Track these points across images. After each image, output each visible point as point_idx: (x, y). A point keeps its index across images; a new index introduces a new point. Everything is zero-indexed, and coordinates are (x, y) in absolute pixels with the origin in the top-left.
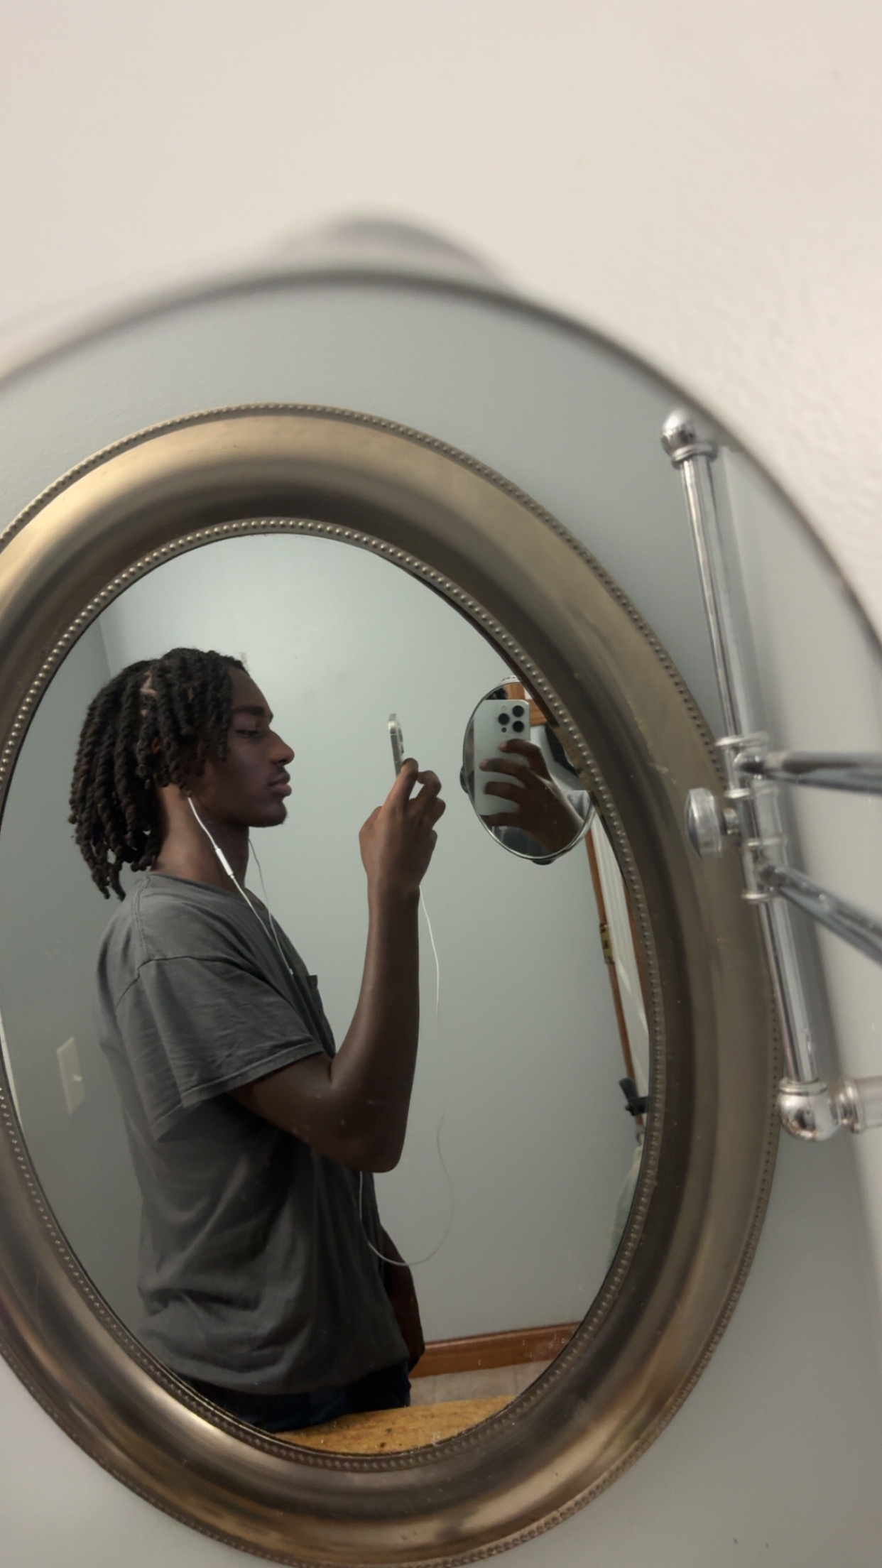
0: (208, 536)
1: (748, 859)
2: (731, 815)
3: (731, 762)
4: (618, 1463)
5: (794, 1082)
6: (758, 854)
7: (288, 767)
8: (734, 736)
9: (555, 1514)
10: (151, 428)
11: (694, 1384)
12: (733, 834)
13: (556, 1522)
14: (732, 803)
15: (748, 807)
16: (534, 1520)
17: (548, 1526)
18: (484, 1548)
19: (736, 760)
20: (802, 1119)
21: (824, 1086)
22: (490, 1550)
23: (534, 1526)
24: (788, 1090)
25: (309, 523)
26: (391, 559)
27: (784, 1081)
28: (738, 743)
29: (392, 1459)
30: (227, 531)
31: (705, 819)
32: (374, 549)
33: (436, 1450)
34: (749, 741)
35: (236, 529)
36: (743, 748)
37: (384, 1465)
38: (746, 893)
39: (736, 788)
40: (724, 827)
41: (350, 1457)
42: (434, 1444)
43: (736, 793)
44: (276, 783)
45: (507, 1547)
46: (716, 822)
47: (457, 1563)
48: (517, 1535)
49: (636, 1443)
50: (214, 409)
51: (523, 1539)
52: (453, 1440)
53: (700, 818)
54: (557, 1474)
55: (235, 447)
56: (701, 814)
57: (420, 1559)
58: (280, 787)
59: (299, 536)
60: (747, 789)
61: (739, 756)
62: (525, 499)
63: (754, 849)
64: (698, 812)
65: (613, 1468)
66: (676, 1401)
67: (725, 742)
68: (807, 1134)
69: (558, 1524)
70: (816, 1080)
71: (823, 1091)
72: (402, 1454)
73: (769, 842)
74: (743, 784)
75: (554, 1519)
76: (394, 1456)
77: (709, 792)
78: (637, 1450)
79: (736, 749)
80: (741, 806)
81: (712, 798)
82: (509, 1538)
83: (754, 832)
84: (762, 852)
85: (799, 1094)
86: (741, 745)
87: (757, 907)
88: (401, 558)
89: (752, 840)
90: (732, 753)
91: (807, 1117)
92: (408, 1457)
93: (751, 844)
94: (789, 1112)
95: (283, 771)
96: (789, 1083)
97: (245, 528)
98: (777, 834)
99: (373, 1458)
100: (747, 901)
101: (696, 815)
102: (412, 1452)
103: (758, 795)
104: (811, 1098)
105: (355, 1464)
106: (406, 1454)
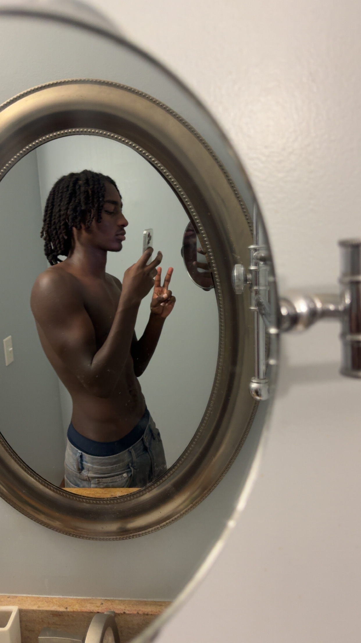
0: (66, 133)
1: (253, 294)
2: (249, 276)
3: (253, 255)
4: (184, 511)
5: (256, 378)
6: (257, 292)
7: (125, 228)
8: (256, 245)
9: (158, 526)
10: (47, 83)
11: (215, 487)
12: (249, 284)
13: (158, 529)
14: (251, 271)
15: (256, 273)
16: (150, 528)
17: (155, 530)
18: (131, 535)
19: (254, 254)
20: (257, 392)
21: (267, 381)
22: (133, 536)
23: (150, 529)
24: (253, 381)
25: (108, 133)
26: (140, 153)
27: (253, 378)
28: (257, 248)
29: (102, 500)
30: (74, 132)
31: (238, 276)
32: (134, 148)
33: (118, 499)
34: (261, 248)
35: (78, 132)
36: (258, 250)
37: (98, 502)
38: (251, 307)
39: (253, 266)
40: (246, 280)
41: (86, 498)
42: (117, 497)
43: (253, 268)
44: (120, 235)
45: (139, 535)
46: (242, 278)
47: (121, 539)
48: (143, 532)
49: (191, 505)
50: (75, 79)
51: (146, 533)
52: (125, 496)
53: (236, 275)
54: (161, 512)
55: (81, 96)
56: (237, 274)
57: (108, 536)
58: (120, 237)
59: (104, 138)
60: (257, 267)
61: (256, 253)
62: (198, 136)
63: (256, 290)
64: (236, 273)
65: (182, 513)
66: (208, 492)
67: (252, 247)
68: (258, 398)
69: (159, 530)
70: (264, 379)
71: (266, 383)
72: (105, 499)
73: (262, 288)
74: (256, 264)
75: (158, 528)
76: (102, 499)
77: (243, 266)
78: (191, 507)
79: (255, 250)
80: (254, 273)
81: (243, 268)
82: (140, 533)
83: (257, 283)
84: (259, 291)
85: (257, 383)
86: (257, 249)
87: (254, 312)
88: (144, 153)
89: (255, 286)
90: (253, 251)
91: (259, 392)
92: (108, 500)
93: (255, 288)
94: (252, 389)
95: (124, 230)
96: (255, 379)
97: (82, 131)
98: (265, 286)
99: (94, 499)
100: (251, 309)
101: (235, 274)
102: (109, 499)
103: (261, 269)
104: (261, 385)
105: (87, 500)
106: (107, 499)
